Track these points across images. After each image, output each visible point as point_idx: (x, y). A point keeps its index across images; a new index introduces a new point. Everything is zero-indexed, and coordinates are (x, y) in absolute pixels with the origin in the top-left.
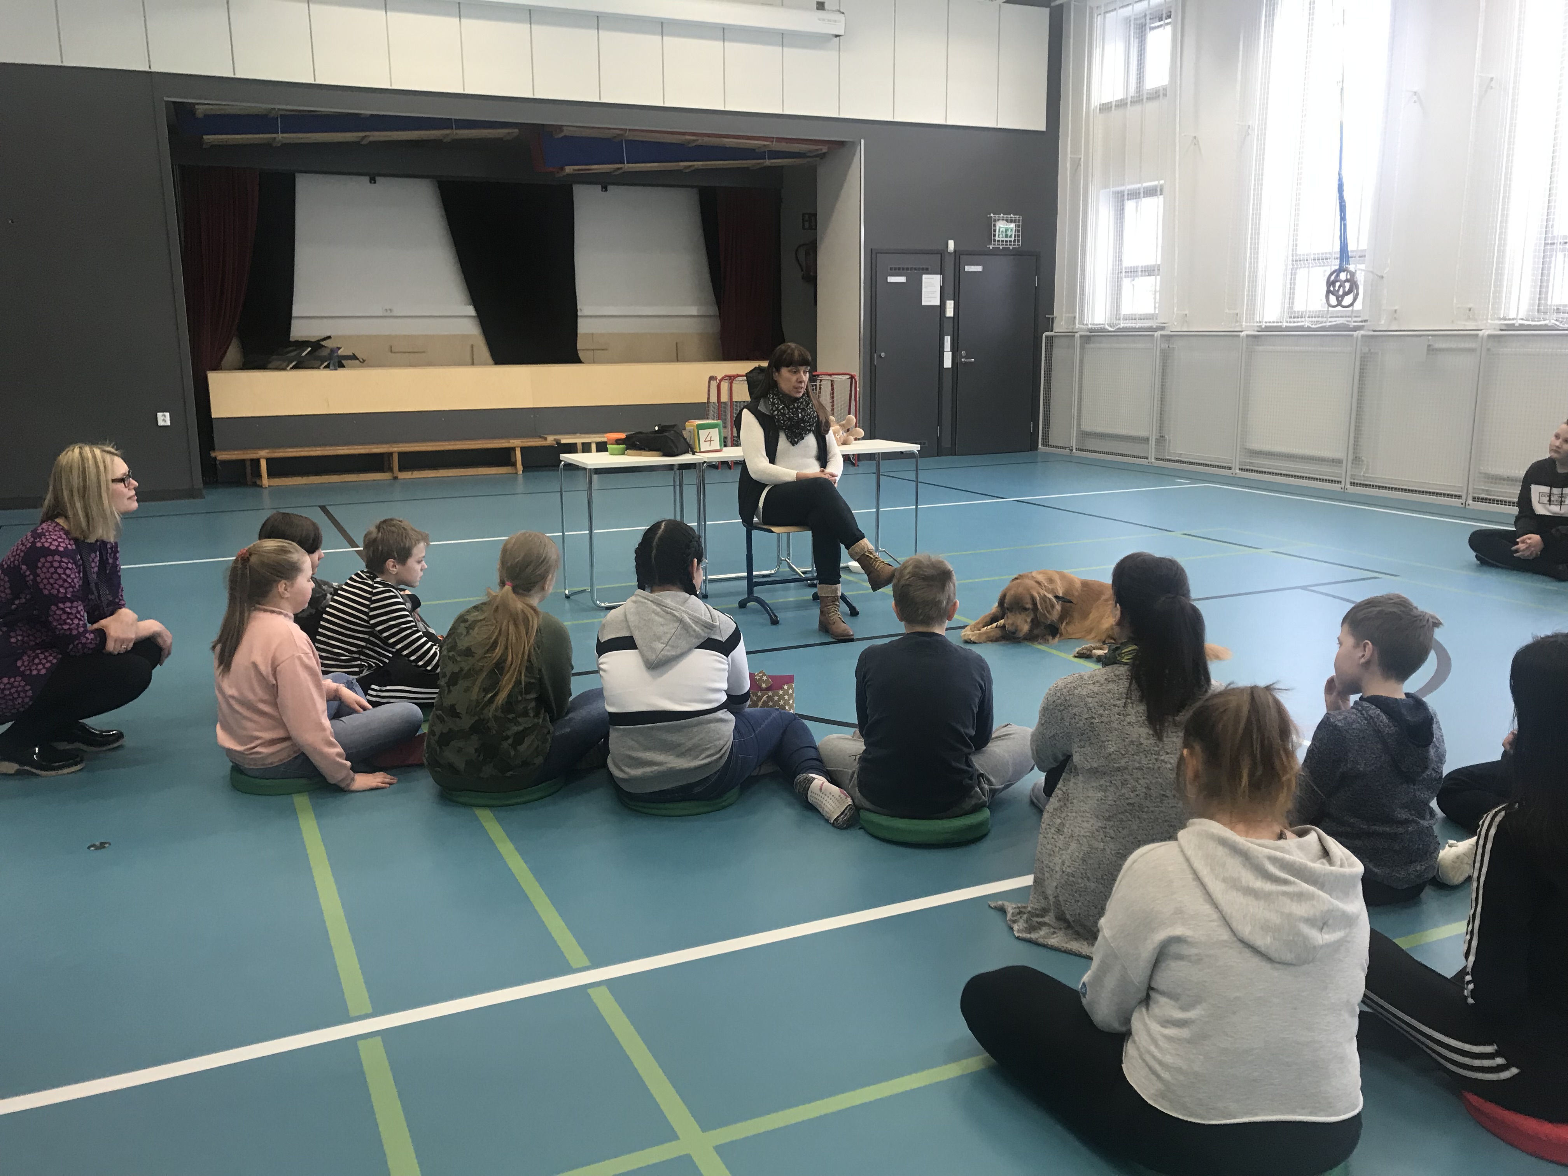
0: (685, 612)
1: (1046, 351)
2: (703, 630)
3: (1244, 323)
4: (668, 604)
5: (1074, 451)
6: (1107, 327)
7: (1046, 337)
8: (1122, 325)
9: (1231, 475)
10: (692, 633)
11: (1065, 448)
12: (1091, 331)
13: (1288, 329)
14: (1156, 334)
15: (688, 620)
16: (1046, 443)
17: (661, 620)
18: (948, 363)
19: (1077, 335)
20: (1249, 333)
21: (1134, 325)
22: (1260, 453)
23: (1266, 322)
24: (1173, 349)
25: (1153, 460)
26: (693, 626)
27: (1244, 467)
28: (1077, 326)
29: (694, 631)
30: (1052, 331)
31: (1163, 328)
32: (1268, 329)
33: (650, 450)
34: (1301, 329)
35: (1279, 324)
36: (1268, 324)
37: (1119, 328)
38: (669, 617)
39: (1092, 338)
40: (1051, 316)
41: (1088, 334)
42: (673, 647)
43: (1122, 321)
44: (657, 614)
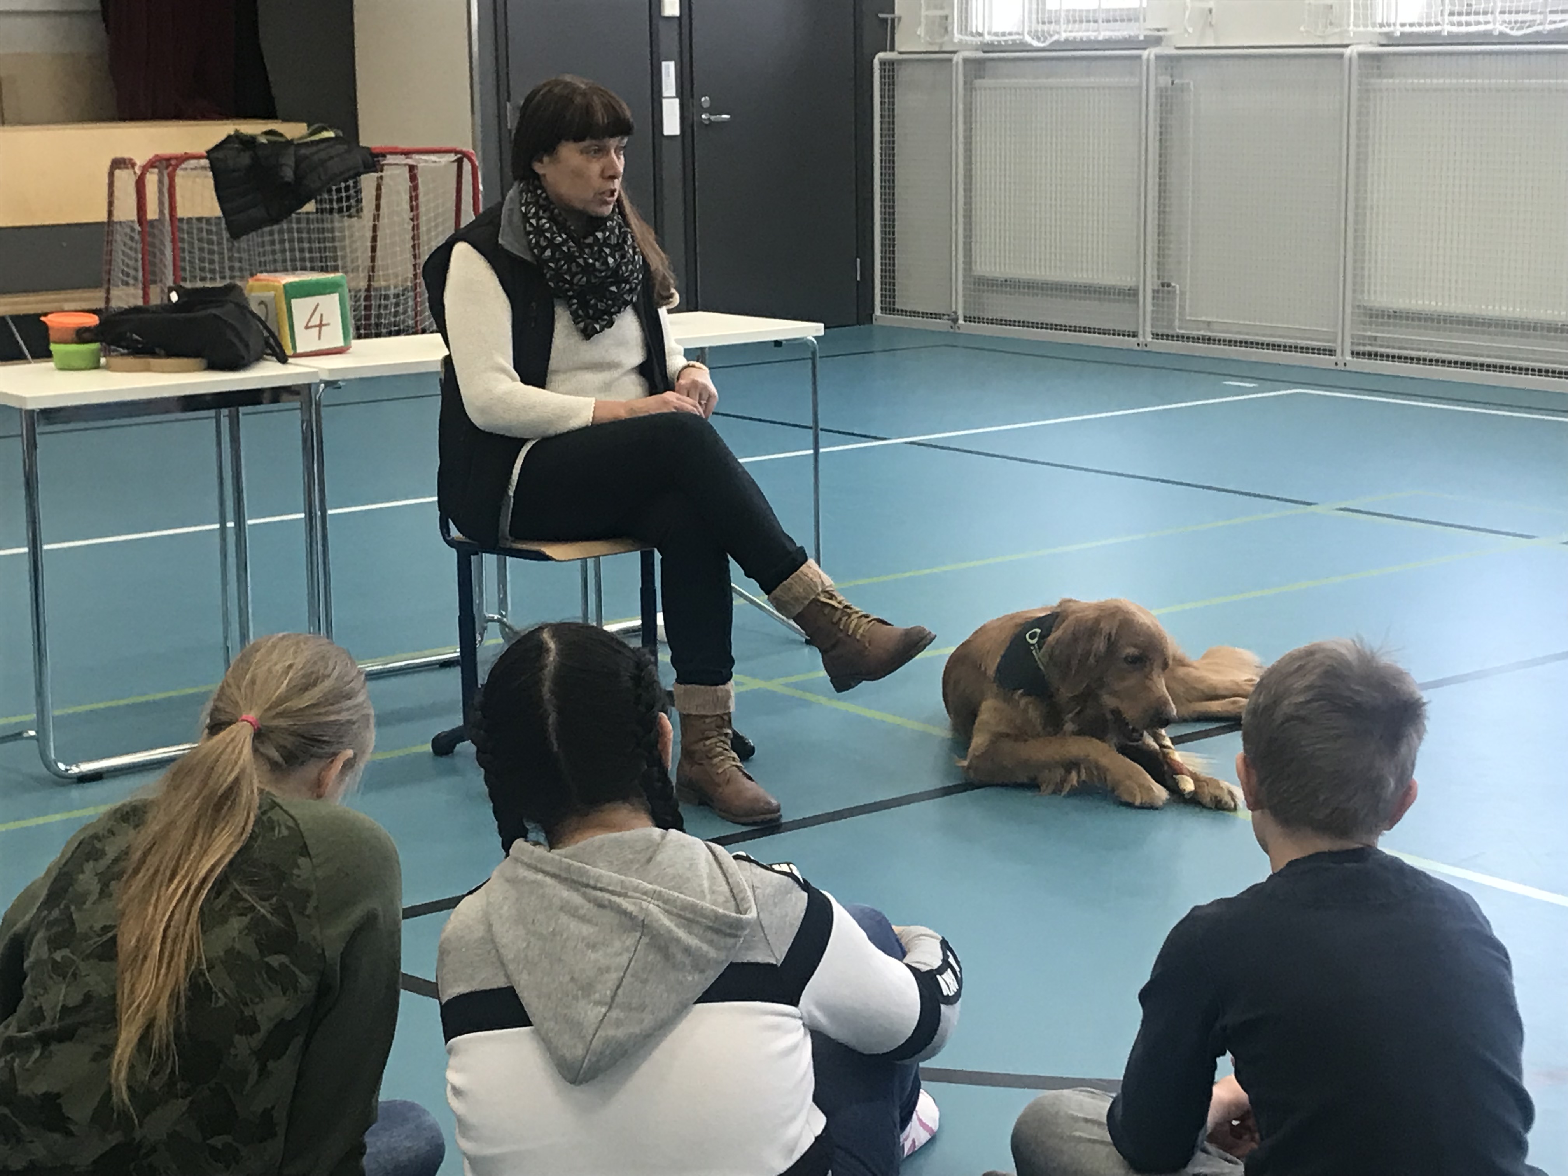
0: (657, 896)
1: (882, 96)
2: (711, 942)
3: (1351, 27)
4: (598, 878)
5: (961, 321)
6: (1028, 39)
7: (883, 63)
8: (1064, 36)
9: (1333, 367)
10: (680, 956)
11: (938, 316)
12: (988, 48)
13: (1454, 39)
14: (1145, 53)
15: (667, 922)
16: (889, 308)
17: (586, 930)
18: (672, 125)
19: (957, 58)
20: (1362, 48)
21: (1092, 35)
22: (1396, 316)
23: (1403, 25)
24: (1183, 89)
25: (1149, 339)
26: (681, 933)
27: (1361, 349)
28: (957, 37)
29: (687, 950)
30: (892, 49)
31: (1157, 41)
32: (1407, 39)
33: (169, 355)
34: (1485, 38)
35: (1433, 29)
36: (1407, 29)
37: (1057, 42)
38: (608, 917)
39: (989, 65)
40: (889, 16)
41: (980, 55)
42: (628, 1008)
43: (1064, 27)
44: (573, 912)
